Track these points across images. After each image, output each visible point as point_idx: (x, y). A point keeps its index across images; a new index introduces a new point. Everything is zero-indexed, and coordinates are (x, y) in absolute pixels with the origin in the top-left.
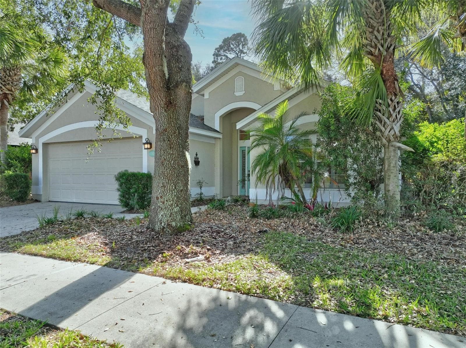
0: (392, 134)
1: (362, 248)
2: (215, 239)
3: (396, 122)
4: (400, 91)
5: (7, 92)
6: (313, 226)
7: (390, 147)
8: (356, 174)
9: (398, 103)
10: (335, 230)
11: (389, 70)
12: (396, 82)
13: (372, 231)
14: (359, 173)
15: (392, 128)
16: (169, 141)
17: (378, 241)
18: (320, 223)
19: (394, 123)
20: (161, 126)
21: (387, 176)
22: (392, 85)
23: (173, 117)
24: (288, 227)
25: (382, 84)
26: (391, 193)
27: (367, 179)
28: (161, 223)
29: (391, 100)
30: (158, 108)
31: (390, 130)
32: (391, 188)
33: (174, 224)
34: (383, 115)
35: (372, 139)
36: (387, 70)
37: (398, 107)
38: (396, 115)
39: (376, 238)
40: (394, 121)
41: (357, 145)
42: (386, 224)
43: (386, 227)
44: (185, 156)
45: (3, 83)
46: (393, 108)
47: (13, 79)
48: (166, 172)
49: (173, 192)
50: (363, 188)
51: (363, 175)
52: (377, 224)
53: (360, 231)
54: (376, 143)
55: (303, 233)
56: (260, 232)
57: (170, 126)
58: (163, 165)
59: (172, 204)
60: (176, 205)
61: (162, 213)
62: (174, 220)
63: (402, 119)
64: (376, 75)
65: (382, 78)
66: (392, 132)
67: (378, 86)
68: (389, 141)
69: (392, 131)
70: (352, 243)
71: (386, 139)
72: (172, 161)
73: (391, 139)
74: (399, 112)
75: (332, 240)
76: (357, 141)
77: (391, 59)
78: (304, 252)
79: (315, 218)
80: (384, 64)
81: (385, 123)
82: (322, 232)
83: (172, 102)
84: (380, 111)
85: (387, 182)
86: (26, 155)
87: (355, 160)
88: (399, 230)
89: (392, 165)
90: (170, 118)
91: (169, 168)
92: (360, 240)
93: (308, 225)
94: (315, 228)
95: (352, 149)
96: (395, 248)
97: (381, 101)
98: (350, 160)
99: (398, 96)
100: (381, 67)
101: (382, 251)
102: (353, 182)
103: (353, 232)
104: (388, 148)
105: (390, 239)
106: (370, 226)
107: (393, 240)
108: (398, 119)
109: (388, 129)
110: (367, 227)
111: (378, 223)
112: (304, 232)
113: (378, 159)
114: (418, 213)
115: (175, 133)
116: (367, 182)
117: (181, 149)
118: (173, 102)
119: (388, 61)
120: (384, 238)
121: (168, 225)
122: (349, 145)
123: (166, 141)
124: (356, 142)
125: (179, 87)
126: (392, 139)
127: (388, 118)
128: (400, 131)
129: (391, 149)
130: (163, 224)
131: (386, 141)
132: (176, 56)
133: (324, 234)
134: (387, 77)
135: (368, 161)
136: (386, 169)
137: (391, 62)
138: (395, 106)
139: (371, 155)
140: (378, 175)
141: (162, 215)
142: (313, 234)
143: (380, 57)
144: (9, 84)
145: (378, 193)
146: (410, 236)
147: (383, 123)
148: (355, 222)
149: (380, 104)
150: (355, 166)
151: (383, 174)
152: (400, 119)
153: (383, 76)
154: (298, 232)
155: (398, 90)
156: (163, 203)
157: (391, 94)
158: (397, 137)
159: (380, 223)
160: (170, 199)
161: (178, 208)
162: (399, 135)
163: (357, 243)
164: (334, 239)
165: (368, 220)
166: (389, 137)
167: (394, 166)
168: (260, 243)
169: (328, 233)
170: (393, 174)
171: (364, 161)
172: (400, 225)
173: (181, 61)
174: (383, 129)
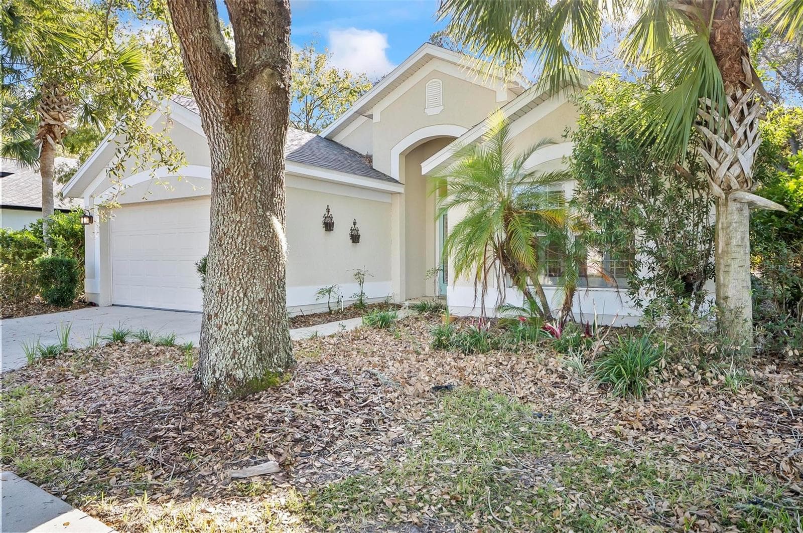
0: (736, 175)
1: (664, 443)
2: (326, 409)
3: (743, 147)
4: (755, 78)
5: (52, 122)
6: (555, 375)
7: (729, 203)
8: (653, 259)
9: (749, 105)
10: (603, 388)
11: (729, 33)
12: (744, 59)
13: (690, 395)
14: (660, 259)
15: (736, 161)
16: (233, 193)
17: (703, 426)
18: (570, 369)
19: (740, 150)
20: (219, 163)
21: (722, 267)
22: (736, 66)
23: (242, 143)
24: (500, 376)
25: (712, 64)
26: (732, 304)
27: (676, 271)
28: (214, 372)
29: (735, 99)
30: (212, 123)
31: (731, 166)
32: (730, 292)
33: (239, 374)
34: (715, 132)
35: (688, 187)
36: (724, 34)
37: (750, 114)
38: (745, 133)
39: (698, 415)
40: (739, 145)
41: (656, 200)
42: (722, 377)
43: (722, 386)
44: (270, 226)
45: (45, 107)
46: (738, 115)
47: (61, 101)
48: (226, 262)
49: (241, 304)
50: (669, 291)
51: (670, 263)
52: (700, 378)
53: (660, 395)
54: (697, 196)
55: (531, 393)
56: (437, 388)
57: (236, 162)
58: (221, 245)
59: (237, 331)
60: (245, 332)
61: (217, 350)
62: (241, 366)
63: (759, 142)
64: (699, 46)
65: (713, 52)
66: (736, 171)
67: (704, 67)
68: (728, 189)
69: (736, 166)
70: (641, 427)
71: (720, 186)
72: (240, 238)
73: (732, 185)
74: (752, 124)
75: (595, 415)
76: (655, 191)
77: (733, 9)
78: (522, 452)
79: (560, 357)
80: (717, 21)
81: (719, 150)
82: (575, 391)
83: (240, 109)
84: (707, 125)
85: (722, 278)
86: (77, 227)
87: (652, 230)
88: (755, 395)
89: (734, 242)
90: (237, 144)
91: (231, 253)
92: (660, 421)
93: (544, 372)
94: (558, 380)
95: (645, 208)
96: (748, 449)
97: (708, 102)
98: (639, 232)
99: (748, 90)
100: (710, 27)
101: (717, 457)
102: (647, 278)
103: (644, 395)
104: (726, 205)
105: (736, 420)
106: (685, 382)
107: (743, 424)
108: (750, 139)
109: (726, 164)
110: (677, 384)
111: (703, 374)
112: (533, 389)
113: (700, 228)
114: (796, 351)
115: (246, 175)
116: (677, 277)
117: (260, 210)
118: (244, 111)
119: (727, 13)
120: (719, 417)
121: (229, 375)
122: (639, 201)
123: (228, 195)
124: (653, 195)
125: (257, 78)
126: (735, 184)
127: (726, 140)
128: (752, 168)
129: (733, 206)
130: (217, 375)
131: (720, 191)
132: (252, 11)
133: (577, 397)
134: (724, 49)
135: (679, 233)
136: (720, 251)
137: (735, 14)
138: (742, 111)
139: (686, 222)
140: (702, 263)
141: (216, 355)
142: (552, 395)
143: (707, 6)
144: (54, 108)
145: (700, 299)
146: (785, 414)
147: (713, 150)
148: (647, 371)
149: (708, 108)
150: (651, 244)
151: (711, 260)
152: (753, 141)
153: (715, 48)
154: (518, 390)
155: (749, 75)
156: (220, 328)
157: (735, 86)
158: (746, 181)
159: (708, 374)
160: (233, 321)
161: (251, 338)
162: (751, 176)
163: (652, 429)
164: (599, 411)
165: (680, 368)
166: (729, 180)
167: (740, 243)
168: (428, 418)
169: (586, 394)
170: (737, 261)
171: (671, 234)
172: (756, 379)
173: (262, 24)
174: (714, 164)
